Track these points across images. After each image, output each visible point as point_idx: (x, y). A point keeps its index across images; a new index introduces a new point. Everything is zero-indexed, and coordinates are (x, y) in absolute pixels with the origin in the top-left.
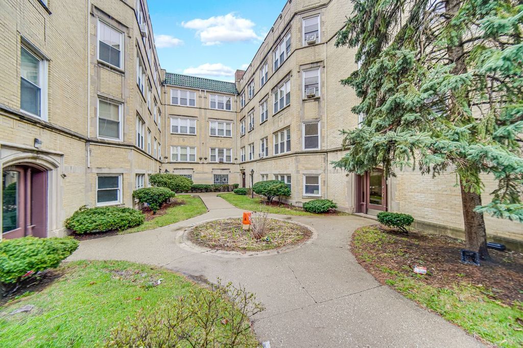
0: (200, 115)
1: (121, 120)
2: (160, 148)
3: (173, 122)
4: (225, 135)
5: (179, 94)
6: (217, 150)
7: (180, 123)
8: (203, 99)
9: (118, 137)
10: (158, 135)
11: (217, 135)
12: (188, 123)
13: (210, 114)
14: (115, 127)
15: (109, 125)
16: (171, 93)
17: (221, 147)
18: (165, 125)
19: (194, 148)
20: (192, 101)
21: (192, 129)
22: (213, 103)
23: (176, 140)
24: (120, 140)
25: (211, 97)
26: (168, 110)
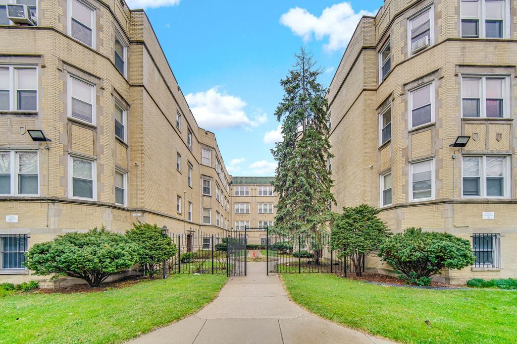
0: (252, 201)
1: (210, 216)
2: (228, 223)
3: (236, 207)
4: (268, 213)
5: (239, 189)
6: (263, 222)
7: (240, 207)
8: (254, 190)
9: (209, 223)
10: (227, 216)
11: (263, 213)
12: (245, 207)
13: (258, 199)
14: (208, 218)
15: (207, 218)
16: (235, 189)
17: (266, 220)
18: (232, 209)
19: (248, 222)
20: (247, 193)
21: (247, 210)
22: (260, 193)
23: (238, 218)
24: (210, 224)
25: (258, 188)
26: (233, 200)
